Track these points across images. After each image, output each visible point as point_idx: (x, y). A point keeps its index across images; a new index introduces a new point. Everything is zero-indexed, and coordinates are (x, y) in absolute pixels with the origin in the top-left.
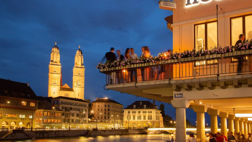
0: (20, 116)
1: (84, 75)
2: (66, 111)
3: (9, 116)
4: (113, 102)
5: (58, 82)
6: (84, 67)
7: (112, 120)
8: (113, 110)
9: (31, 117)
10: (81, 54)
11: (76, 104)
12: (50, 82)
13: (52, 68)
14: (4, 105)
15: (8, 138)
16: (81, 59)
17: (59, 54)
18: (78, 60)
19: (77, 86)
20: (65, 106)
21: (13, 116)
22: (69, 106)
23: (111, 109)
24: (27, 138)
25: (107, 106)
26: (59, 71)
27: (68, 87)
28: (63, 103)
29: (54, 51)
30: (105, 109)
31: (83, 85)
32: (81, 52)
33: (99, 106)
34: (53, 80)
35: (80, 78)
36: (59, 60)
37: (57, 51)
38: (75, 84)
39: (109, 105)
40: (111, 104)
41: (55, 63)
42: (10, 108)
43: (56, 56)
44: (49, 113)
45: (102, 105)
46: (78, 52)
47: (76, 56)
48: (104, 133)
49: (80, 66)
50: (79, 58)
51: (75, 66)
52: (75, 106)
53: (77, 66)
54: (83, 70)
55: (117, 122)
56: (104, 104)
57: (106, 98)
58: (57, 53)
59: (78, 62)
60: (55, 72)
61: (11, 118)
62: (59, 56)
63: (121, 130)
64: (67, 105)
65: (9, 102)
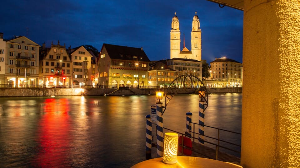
0: (134, 75)
1: (201, 38)
2: (180, 70)
3: (125, 75)
4: (230, 61)
5: (178, 46)
6: (200, 30)
7: (230, 78)
8: (231, 69)
9: (144, 76)
10: (197, 19)
11: (189, 64)
12: (171, 48)
13: (173, 35)
14: (118, 66)
15: (116, 94)
16: (197, 24)
17: (178, 22)
18: (196, 24)
19: (195, 48)
20: (179, 66)
21: (129, 75)
22: (182, 66)
23: (229, 68)
24: (132, 94)
25: (225, 65)
26: (179, 37)
27: (188, 50)
28: (176, 64)
29: (174, 20)
30: (223, 68)
31: (200, 47)
32: (198, 17)
33: (217, 66)
34: (174, 46)
35: (197, 40)
36: (179, 27)
37: (176, 20)
38: (193, 47)
39: (226, 64)
40: (229, 63)
41: (174, 31)
42: (123, 69)
43: (176, 24)
44: (162, 73)
45: (220, 65)
46: (194, 18)
47: (193, 21)
48: (215, 91)
49: (196, 30)
50: (195, 22)
51: (192, 30)
52: (188, 65)
53: (194, 30)
54: (200, 33)
55: (236, 81)
56: (222, 63)
57: (224, 58)
58: (177, 21)
59: (195, 27)
60: (175, 39)
61: (127, 77)
62: (178, 24)
63: (235, 88)
64: (180, 66)
65: (121, 64)
